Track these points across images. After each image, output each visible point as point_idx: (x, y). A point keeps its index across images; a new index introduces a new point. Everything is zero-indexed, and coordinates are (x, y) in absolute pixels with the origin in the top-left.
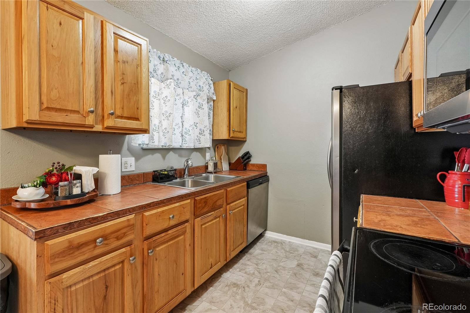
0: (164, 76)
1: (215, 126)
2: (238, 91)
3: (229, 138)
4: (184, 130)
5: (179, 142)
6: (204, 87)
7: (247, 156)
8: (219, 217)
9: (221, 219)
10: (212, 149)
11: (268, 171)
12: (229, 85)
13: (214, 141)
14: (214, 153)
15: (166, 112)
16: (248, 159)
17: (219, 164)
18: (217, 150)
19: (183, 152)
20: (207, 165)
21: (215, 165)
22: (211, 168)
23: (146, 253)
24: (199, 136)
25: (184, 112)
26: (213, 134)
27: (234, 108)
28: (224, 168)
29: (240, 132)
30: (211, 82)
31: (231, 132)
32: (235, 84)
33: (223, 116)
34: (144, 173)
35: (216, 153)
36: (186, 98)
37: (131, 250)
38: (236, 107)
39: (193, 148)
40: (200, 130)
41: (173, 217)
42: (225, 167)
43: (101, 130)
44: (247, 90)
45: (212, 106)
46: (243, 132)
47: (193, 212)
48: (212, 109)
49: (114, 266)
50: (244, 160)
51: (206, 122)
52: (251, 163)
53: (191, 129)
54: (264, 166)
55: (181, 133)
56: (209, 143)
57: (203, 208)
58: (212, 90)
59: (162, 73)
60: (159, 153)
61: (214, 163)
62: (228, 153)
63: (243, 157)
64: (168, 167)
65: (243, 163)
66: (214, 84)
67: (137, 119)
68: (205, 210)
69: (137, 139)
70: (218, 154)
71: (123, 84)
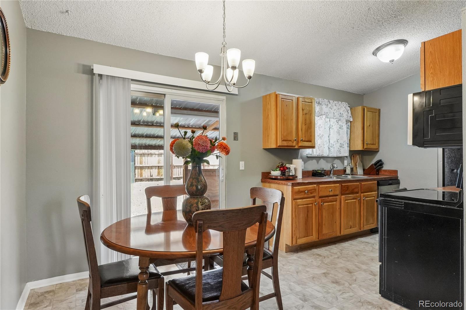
0: (320, 113)
1: (351, 141)
2: (371, 112)
3: (364, 150)
4: (330, 145)
5: (327, 153)
6: (344, 114)
7: (380, 163)
8: (356, 199)
9: (357, 201)
10: (349, 158)
11: (398, 175)
12: (363, 110)
13: (350, 151)
14: (350, 160)
15: (320, 134)
16: (381, 166)
17: (354, 169)
18: (353, 159)
19: (329, 160)
20: (345, 169)
21: (352, 169)
22: (348, 171)
23: (320, 204)
24: (340, 148)
25: (330, 133)
26: (350, 146)
27: (367, 127)
28: (359, 173)
29: (373, 144)
30: (349, 109)
31: (365, 144)
32: (368, 108)
33: (358, 133)
34: (308, 171)
35: (352, 161)
36: (332, 123)
37: (315, 200)
38: (369, 126)
39: (336, 156)
40: (341, 144)
41: (331, 191)
42: (360, 171)
43: (297, 148)
44: (379, 110)
45: (350, 126)
46: (375, 144)
47: (340, 192)
48: (350, 128)
49: (310, 204)
50: (376, 166)
51: (345, 139)
52: (383, 169)
53: (335, 143)
54: (396, 172)
55: (328, 147)
56: (347, 153)
57: (346, 191)
58: (350, 115)
59: (318, 111)
60: (316, 160)
61: (351, 168)
62: (362, 161)
63: (376, 164)
64: (321, 168)
65: (376, 168)
66: (351, 109)
67: (310, 141)
68: (347, 192)
69: (306, 151)
70: (353, 161)
71: (305, 125)
